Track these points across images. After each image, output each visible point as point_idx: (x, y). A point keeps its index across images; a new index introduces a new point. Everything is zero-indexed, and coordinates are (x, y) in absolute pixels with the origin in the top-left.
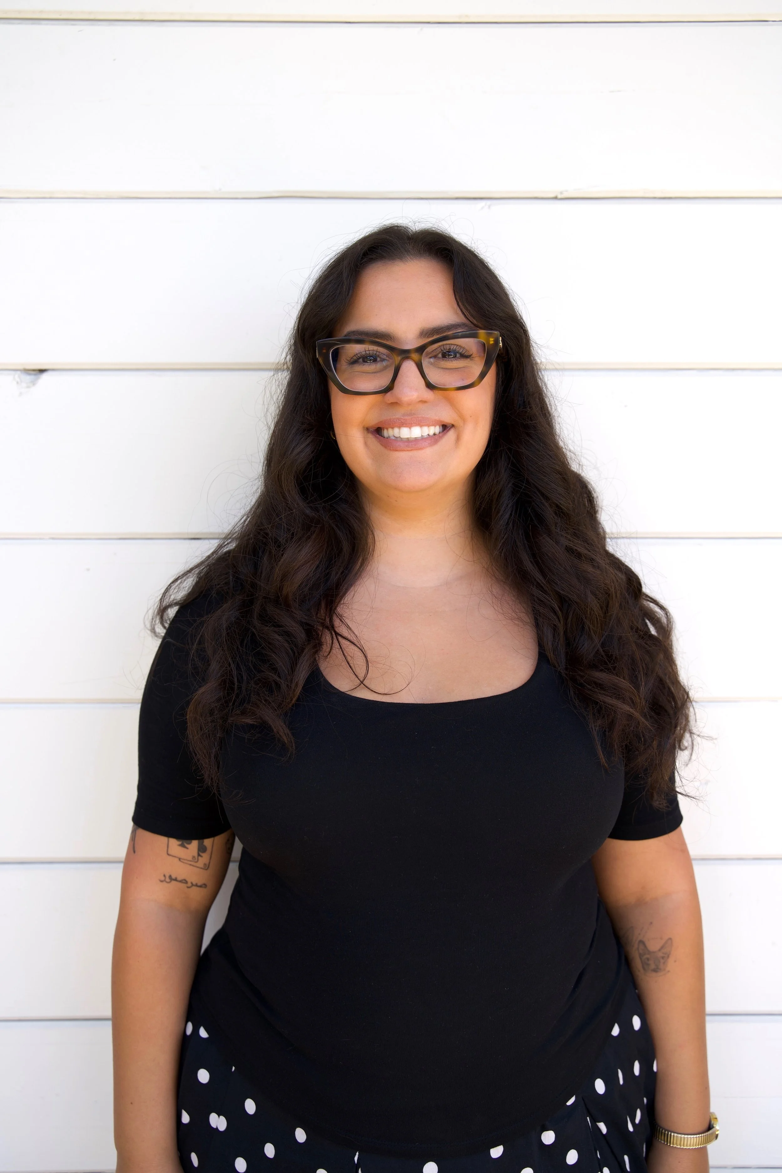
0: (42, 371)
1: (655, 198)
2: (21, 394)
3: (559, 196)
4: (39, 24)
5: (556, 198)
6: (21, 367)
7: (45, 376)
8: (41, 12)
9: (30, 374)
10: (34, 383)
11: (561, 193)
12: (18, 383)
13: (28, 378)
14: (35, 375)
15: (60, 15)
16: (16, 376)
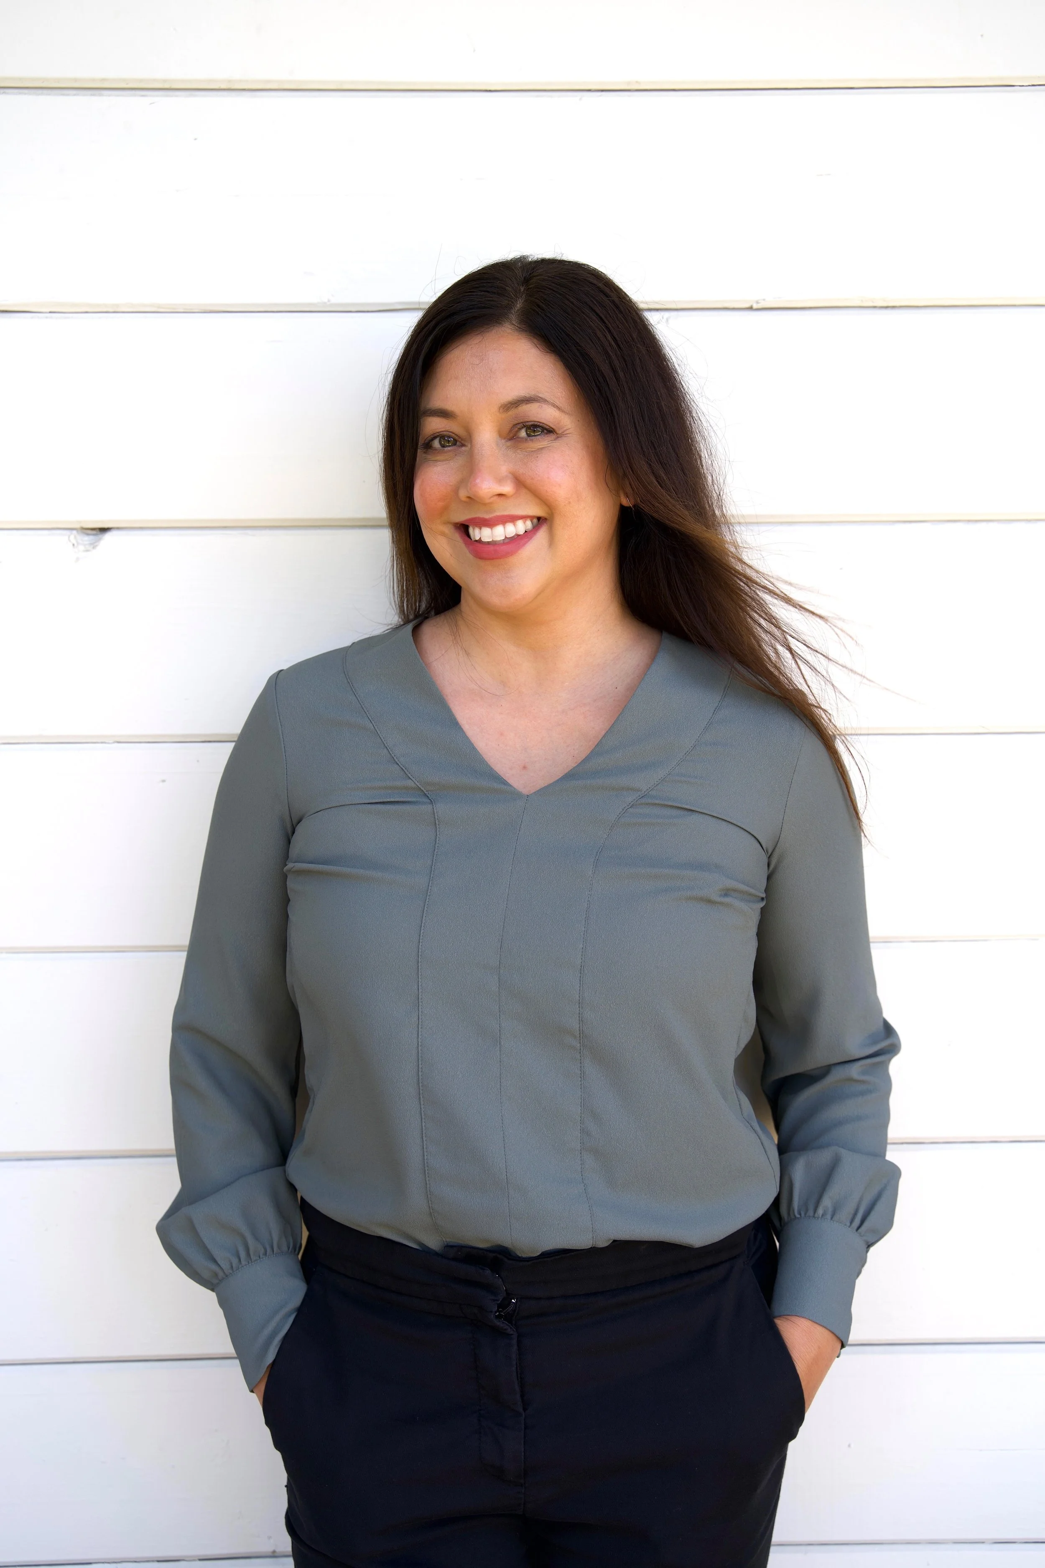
0: (104, 530)
1: (875, 307)
2: (78, 559)
3: (755, 306)
4: (100, 95)
5: (751, 308)
6: (78, 526)
7: (108, 536)
8: (103, 80)
9: (88, 534)
10: (94, 546)
11: (757, 302)
12: (73, 545)
13: (87, 539)
14: (94, 535)
15: (127, 84)
16: (72, 537)
